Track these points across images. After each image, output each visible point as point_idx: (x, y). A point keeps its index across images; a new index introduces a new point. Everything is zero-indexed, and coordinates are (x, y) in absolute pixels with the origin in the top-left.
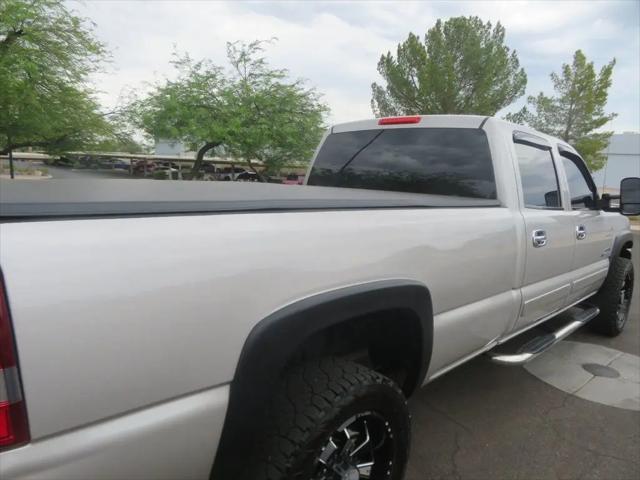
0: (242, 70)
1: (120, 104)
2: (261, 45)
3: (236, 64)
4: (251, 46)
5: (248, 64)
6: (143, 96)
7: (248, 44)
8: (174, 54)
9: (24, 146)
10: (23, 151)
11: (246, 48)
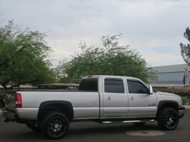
0: (108, 47)
1: (59, 65)
2: (116, 37)
3: (105, 45)
4: (112, 38)
5: (110, 44)
6: (69, 61)
7: (110, 37)
8: (80, 44)
9: (24, 83)
10: (24, 85)
11: (109, 39)
